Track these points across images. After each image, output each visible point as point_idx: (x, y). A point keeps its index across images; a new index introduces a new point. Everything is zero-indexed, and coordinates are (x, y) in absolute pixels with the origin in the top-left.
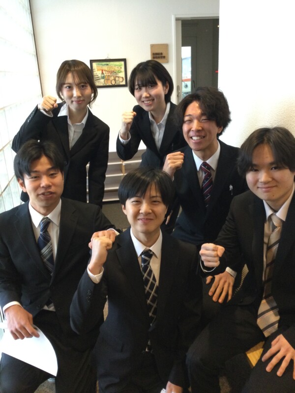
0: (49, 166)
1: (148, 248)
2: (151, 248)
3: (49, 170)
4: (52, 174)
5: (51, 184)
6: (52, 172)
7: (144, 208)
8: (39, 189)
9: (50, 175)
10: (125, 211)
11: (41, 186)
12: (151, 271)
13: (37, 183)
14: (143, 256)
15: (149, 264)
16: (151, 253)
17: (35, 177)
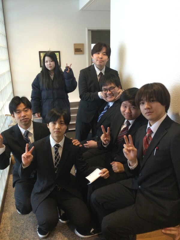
0: (24, 107)
1: (58, 143)
2: (59, 143)
3: (24, 108)
4: (26, 111)
5: (26, 115)
6: (26, 110)
7: (57, 126)
8: (21, 118)
9: (25, 111)
10: (48, 127)
11: (22, 116)
12: (58, 154)
13: (19, 115)
14: (55, 147)
15: (58, 150)
16: (59, 145)
17: (19, 113)
